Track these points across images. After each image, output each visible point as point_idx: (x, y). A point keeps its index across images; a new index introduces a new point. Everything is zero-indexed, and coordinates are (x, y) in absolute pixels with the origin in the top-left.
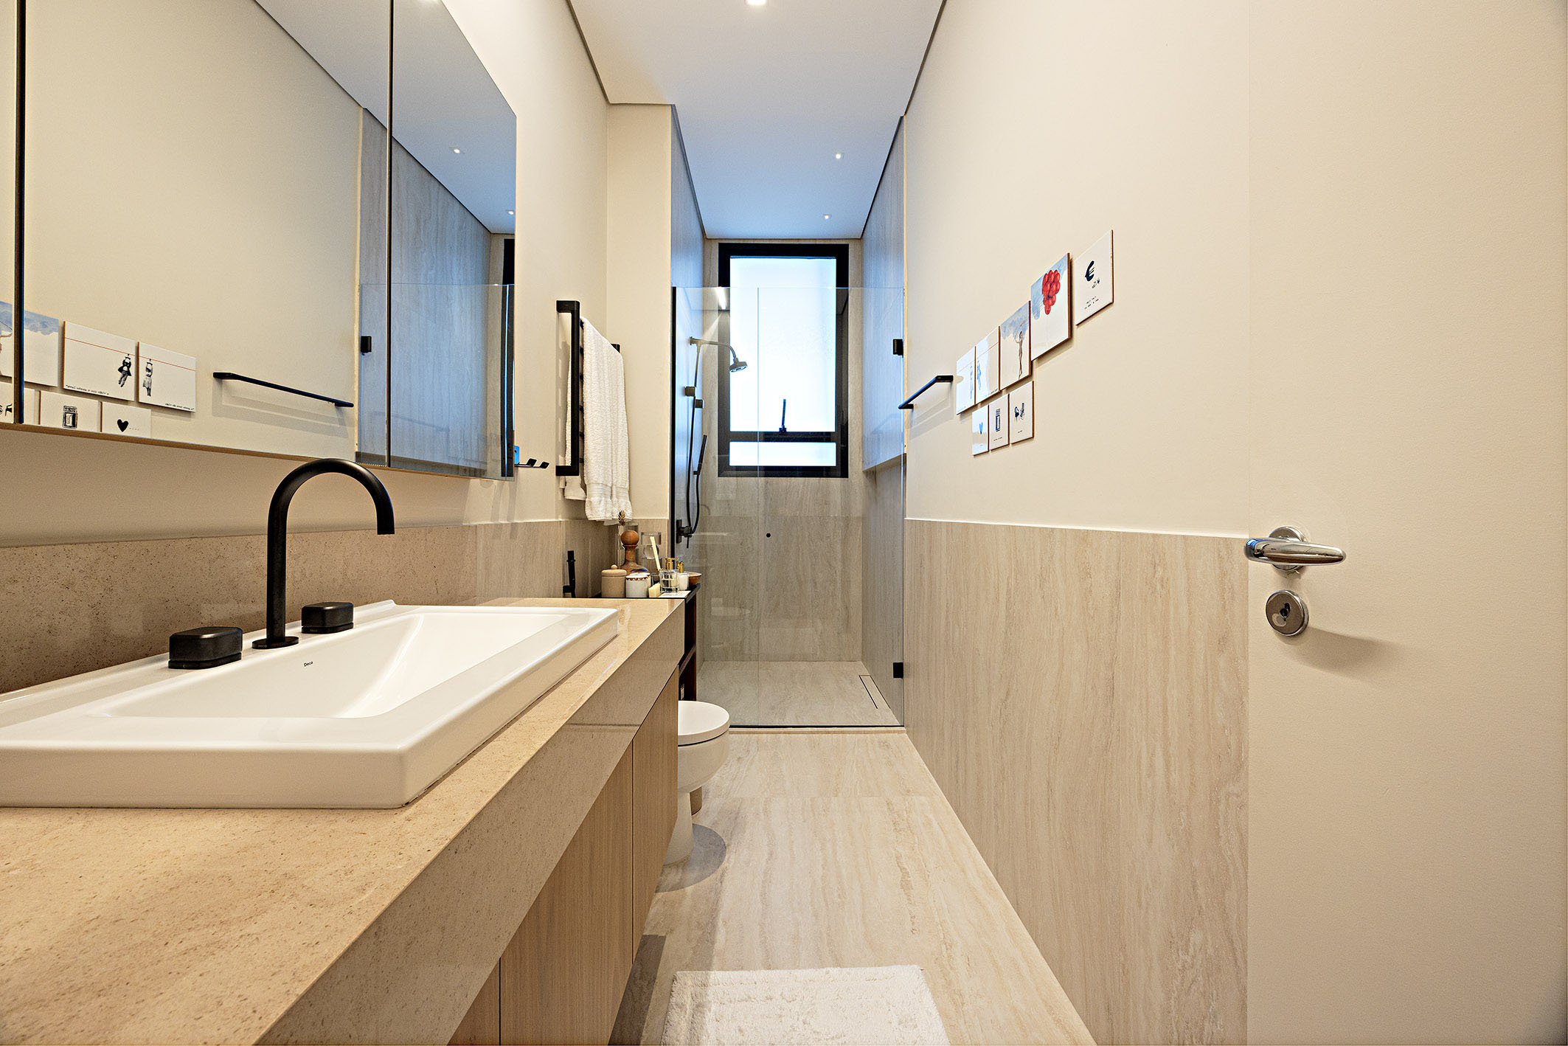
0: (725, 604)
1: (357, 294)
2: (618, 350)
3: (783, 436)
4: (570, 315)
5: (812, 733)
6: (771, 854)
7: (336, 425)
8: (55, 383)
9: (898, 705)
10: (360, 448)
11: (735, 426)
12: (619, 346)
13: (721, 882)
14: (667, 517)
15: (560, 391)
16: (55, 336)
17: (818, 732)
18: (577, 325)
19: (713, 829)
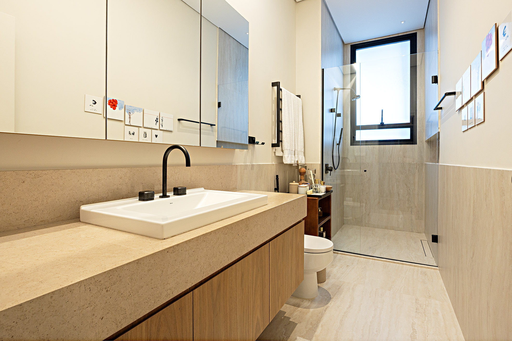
0: (354, 201)
1: (217, 88)
2: (300, 98)
3: (382, 126)
4: (276, 87)
5: (386, 261)
6: (350, 306)
7: (211, 132)
8: (142, 126)
9: (436, 256)
10: (218, 139)
11: (358, 124)
12: (300, 96)
13: (325, 311)
14: (320, 162)
15: (273, 116)
16: (142, 113)
17: (389, 262)
18: (279, 90)
19: (328, 291)
